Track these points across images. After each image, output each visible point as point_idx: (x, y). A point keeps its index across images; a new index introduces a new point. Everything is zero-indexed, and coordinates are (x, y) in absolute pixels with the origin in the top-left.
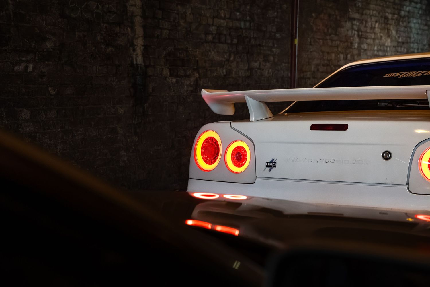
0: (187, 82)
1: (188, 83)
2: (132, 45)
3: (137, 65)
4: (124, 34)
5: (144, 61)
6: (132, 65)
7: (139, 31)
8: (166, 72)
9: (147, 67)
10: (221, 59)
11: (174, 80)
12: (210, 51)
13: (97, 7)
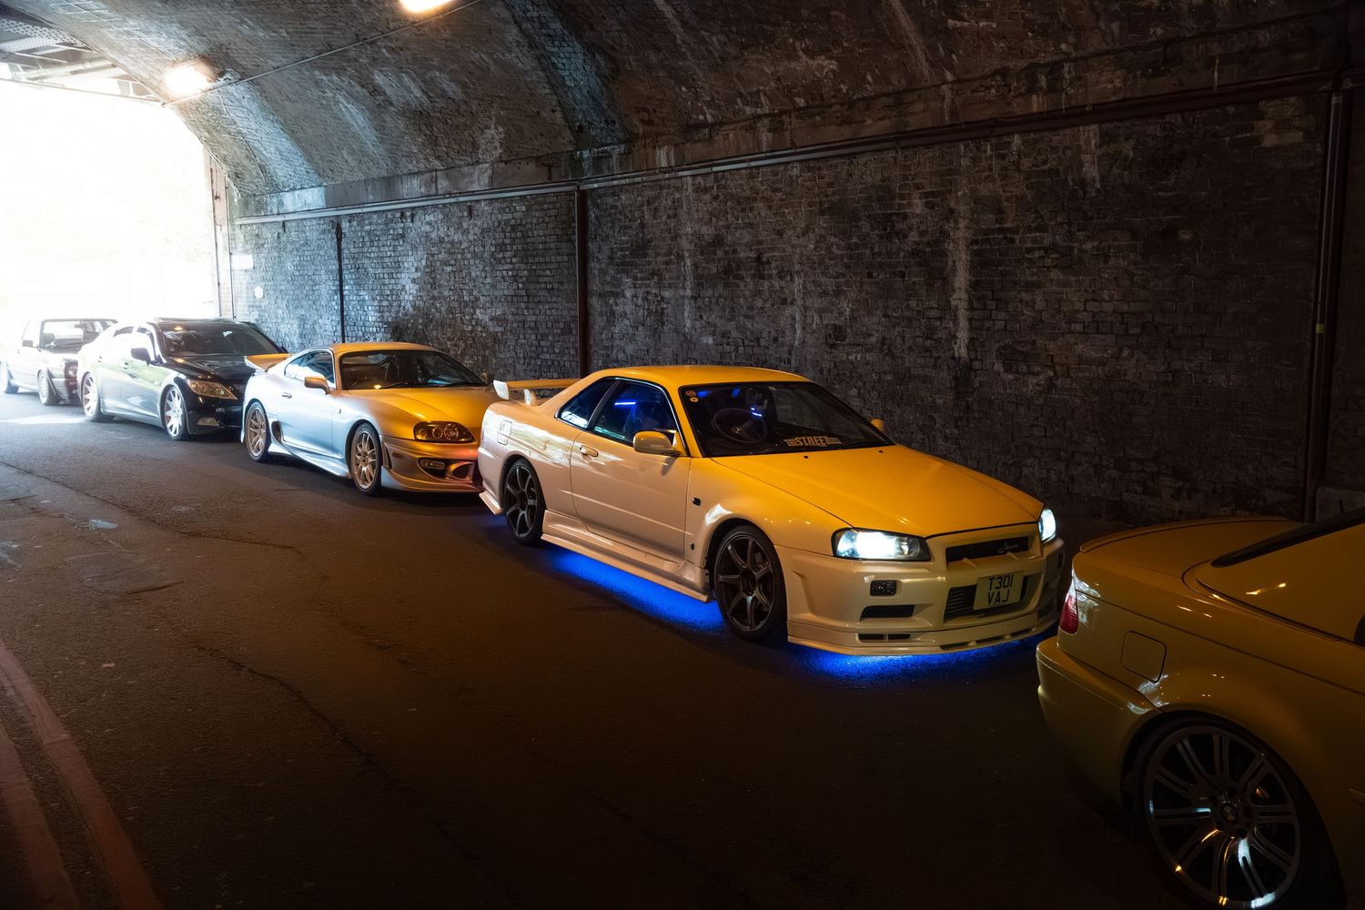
0: (1032, 380)
1: (1034, 382)
2: (955, 337)
3: (960, 358)
4: (946, 328)
5: (968, 354)
6: (953, 358)
7: (963, 323)
8: (998, 367)
9: (971, 360)
10: (1099, 355)
11: (1011, 377)
12: (1076, 344)
13: (918, 305)
